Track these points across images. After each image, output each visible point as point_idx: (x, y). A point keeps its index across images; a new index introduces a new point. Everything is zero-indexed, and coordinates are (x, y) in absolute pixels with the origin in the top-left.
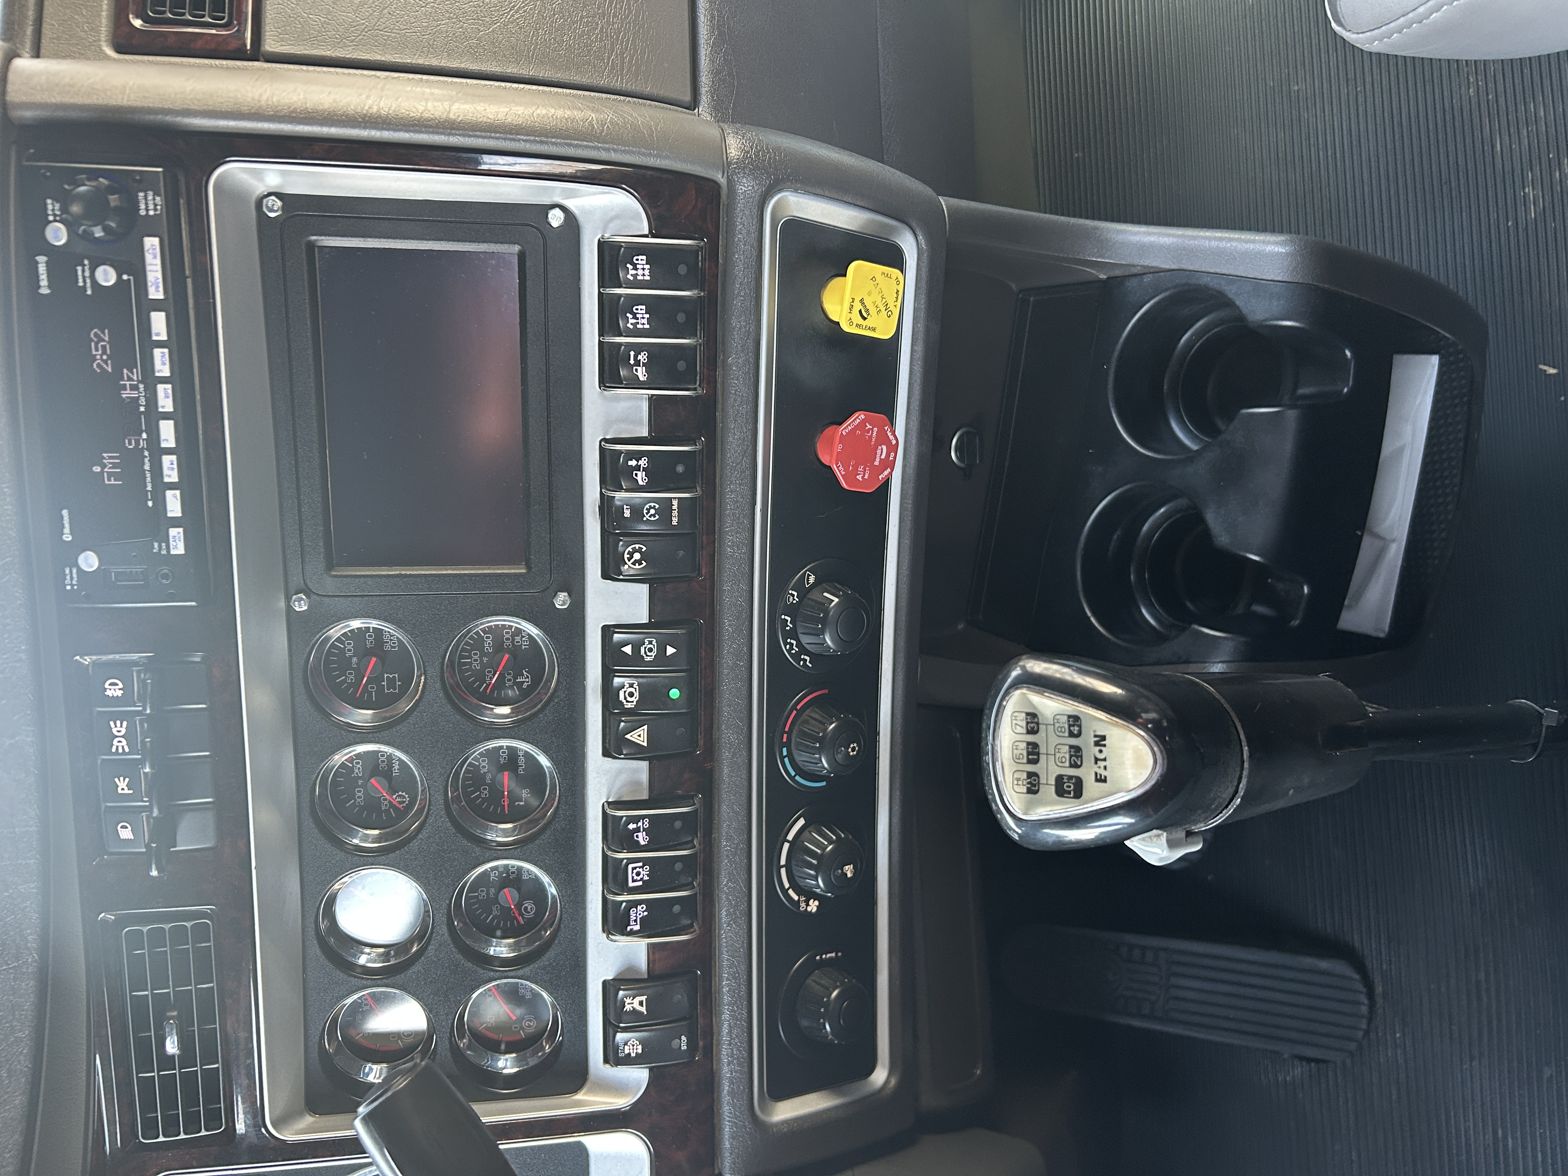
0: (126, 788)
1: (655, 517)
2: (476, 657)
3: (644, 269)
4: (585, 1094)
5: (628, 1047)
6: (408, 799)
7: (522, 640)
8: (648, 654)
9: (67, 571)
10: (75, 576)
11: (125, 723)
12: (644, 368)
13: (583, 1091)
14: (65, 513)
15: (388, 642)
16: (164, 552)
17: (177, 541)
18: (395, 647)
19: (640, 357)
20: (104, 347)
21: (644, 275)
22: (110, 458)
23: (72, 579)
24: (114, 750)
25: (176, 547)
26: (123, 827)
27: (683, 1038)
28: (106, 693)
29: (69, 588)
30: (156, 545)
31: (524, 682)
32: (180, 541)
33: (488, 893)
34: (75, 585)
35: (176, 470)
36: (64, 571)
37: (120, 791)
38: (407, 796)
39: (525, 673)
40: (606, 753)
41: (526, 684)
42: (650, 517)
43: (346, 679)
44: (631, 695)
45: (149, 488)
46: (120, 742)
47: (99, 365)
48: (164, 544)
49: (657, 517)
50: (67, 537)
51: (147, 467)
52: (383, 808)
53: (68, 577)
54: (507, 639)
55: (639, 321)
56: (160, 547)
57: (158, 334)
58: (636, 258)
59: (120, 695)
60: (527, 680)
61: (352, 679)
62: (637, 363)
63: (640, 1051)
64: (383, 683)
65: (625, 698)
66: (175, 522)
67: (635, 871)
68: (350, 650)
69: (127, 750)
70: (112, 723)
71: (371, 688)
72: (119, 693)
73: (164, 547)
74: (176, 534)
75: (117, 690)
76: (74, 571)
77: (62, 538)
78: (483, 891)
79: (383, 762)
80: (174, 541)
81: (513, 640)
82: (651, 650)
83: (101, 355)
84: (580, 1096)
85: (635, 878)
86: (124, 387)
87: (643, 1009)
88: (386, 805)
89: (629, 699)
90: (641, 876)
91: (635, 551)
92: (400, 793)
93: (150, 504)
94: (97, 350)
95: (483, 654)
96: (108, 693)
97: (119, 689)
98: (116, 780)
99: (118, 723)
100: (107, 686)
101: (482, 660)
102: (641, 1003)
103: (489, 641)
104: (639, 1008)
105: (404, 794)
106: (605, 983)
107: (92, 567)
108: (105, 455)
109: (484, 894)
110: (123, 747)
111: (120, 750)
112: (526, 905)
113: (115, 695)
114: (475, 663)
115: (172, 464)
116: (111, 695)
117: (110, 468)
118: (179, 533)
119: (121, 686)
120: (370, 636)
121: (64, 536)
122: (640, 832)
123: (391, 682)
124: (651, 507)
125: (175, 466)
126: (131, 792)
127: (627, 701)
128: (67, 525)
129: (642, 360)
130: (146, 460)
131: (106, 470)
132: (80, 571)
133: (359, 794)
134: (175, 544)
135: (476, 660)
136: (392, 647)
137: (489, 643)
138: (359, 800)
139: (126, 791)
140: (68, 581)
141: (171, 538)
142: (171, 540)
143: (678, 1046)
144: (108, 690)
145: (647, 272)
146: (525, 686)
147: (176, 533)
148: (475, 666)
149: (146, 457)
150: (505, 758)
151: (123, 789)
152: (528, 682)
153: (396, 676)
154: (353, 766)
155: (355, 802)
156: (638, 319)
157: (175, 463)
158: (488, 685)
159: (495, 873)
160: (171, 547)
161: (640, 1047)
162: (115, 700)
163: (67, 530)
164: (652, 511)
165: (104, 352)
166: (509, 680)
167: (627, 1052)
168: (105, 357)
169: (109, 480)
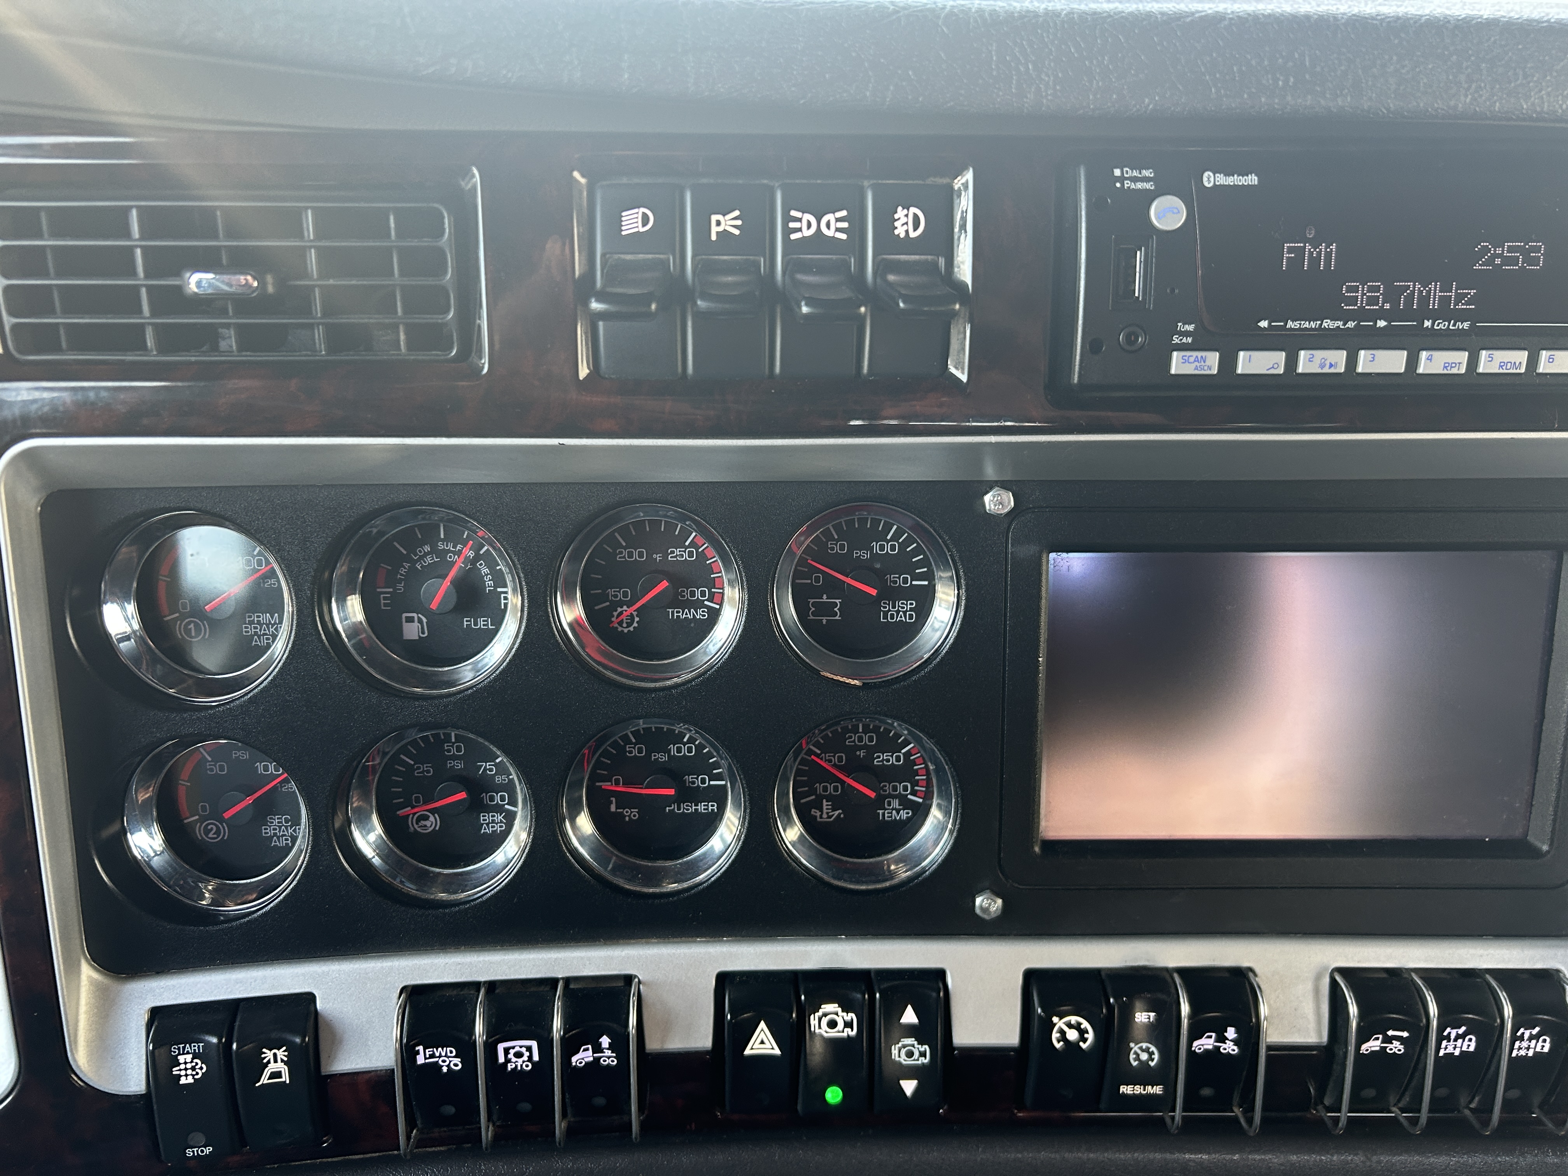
0: (720, 229)
1: (1135, 1060)
2: (866, 739)
3: (1528, 1048)
4: (92, 981)
5: (189, 1060)
6: (626, 631)
7: (893, 809)
8: (903, 1051)
9: (1147, 173)
10: (1139, 185)
11: (844, 236)
12: (1378, 1048)
13: (95, 975)
14: (1252, 180)
15: (894, 607)
16: (1176, 340)
17: (1196, 363)
18: (885, 617)
19: (1396, 1043)
20: (1515, 261)
21: (1520, 1048)
22: (1328, 255)
23: (1134, 180)
24: (793, 213)
25: (1186, 361)
26: (645, 220)
27: (208, 1150)
28: (900, 208)
29: (1117, 172)
30: (1190, 328)
31: (822, 811)
32: (1196, 368)
33: (454, 758)
34: (1123, 185)
35: (1319, 371)
36: (1147, 168)
37: (714, 218)
38: (631, 629)
39: (837, 813)
40: (724, 980)
41: (818, 814)
42: (1136, 1053)
43: (834, 539)
44: (832, 1024)
45: (1290, 324)
46: (809, 225)
47: (1486, 250)
48: (1190, 340)
49: (1135, 1064)
50: (1209, 179)
51: (1327, 324)
52: (611, 592)
53: (1136, 173)
54: (895, 789)
55: (1452, 1043)
56: (1187, 334)
57: (1551, 360)
58: (1548, 1040)
59: (896, 232)
60: (825, 816)
61: (832, 549)
62: (1388, 1040)
63: (183, 1081)
64: (825, 596)
65: (825, 1015)
66: (1228, 362)
67: (524, 1050)
68: (882, 548)
69: (793, 236)
70: (844, 213)
71: (817, 579)
72: (900, 231)
73: (1184, 340)
74: (1208, 363)
75: (905, 227)
76: (1148, 186)
77: (1207, 170)
78: (459, 749)
79: (693, 594)
80: (1196, 360)
81: (894, 797)
82: (910, 1054)
83: (1500, 256)
84: (88, 973)
85: (512, 1052)
86: (1446, 288)
87: (265, 1080)
88: (616, 596)
89: (825, 1021)
90: (514, 1059)
91: (1082, 1032)
92: (637, 619)
93: (1264, 324)
94: (1511, 249)
95: (871, 751)
96: (900, 213)
97: (907, 232)
98: (737, 213)
99: (845, 225)
100: (913, 210)
101: (860, 748)
102: (277, 1075)
103: (892, 760)
104: (267, 1072)
105: (635, 625)
106: (310, 998)
107: (1158, 218)
108: (1334, 247)
109: (454, 751)
110: (800, 230)
111: (792, 225)
112: (432, 818)
113: (896, 224)
114: (855, 738)
115: (1331, 366)
116: (896, 217)
117: (1311, 253)
118: (1210, 368)
119: (913, 235)
120: (905, 581)
121: (1211, 174)
122: (594, 1053)
123: (827, 609)
124: (1151, 1054)
125: (1326, 370)
126: (714, 237)
127: (820, 1020)
128: (1230, 181)
129: (1391, 1046)
130: (1340, 324)
131: (1308, 247)
132: (1149, 197)
133: (636, 555)
134: (1192, 359)
135: (860, 739)
136: (886, 613)
137: (888, 761)
138: (625, 553)
139: (714, 229)
140: (1130, 173)
141: (1204, 354)
142: (1199, 354)
143: (192, 1143)
144: (905, 211)
145: (1523, 1053)
146: (815, 812)
147: (1211, 362)
148: (851, 737)
149: (1344, 324)
150: (694, 783)
151: (718, 223)
152: (821, 817)
153: (837, 618)
154: (686, 547)
155: (622, 547)
156: (1456, 1040)
157: (1332, 370)
158: (818, 756)
159: (491, 770)
160: (1188, 353)
161: (190, 1080)
162: (885, 222)
163: (1222, 180)
164: (1144, 1056)
165: (1507, 261)
166: (825, 789)
167: (181, 1059)
168: (1498, 261)
169: (1290, 250)
